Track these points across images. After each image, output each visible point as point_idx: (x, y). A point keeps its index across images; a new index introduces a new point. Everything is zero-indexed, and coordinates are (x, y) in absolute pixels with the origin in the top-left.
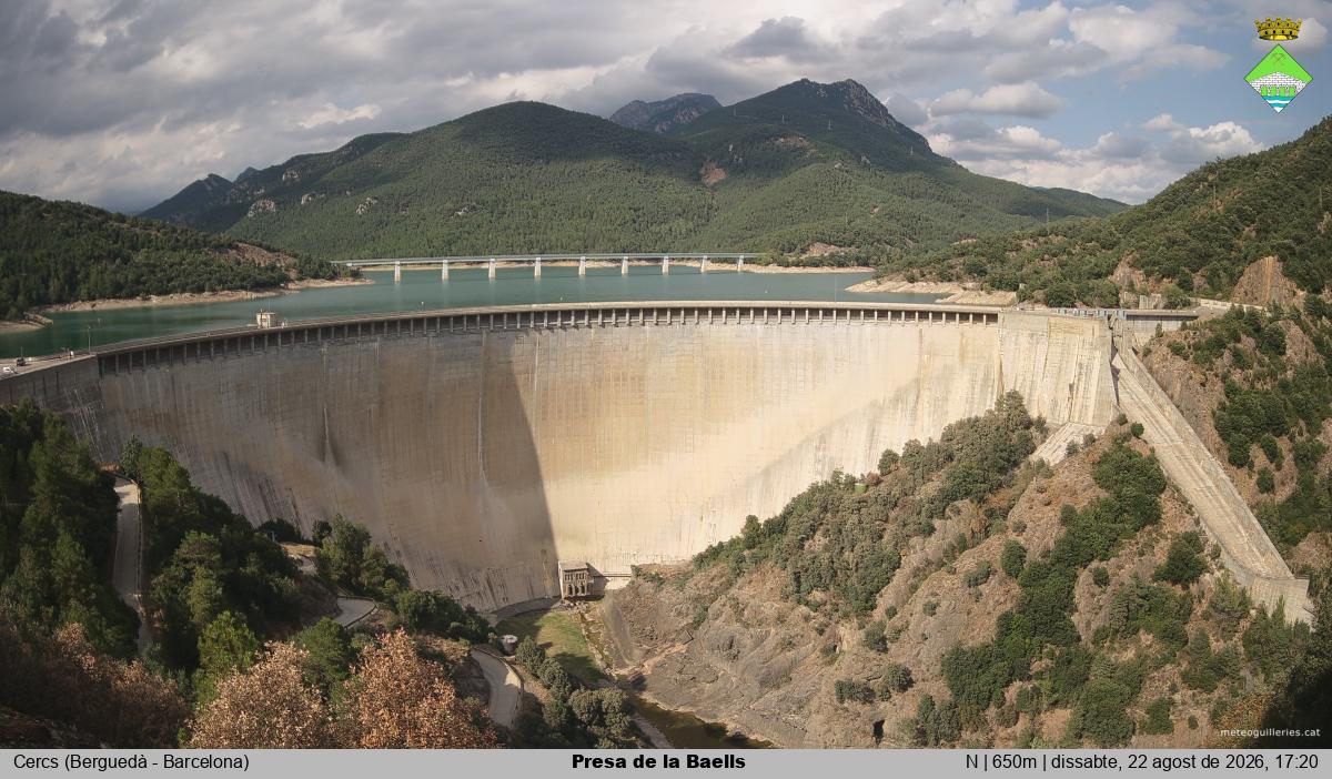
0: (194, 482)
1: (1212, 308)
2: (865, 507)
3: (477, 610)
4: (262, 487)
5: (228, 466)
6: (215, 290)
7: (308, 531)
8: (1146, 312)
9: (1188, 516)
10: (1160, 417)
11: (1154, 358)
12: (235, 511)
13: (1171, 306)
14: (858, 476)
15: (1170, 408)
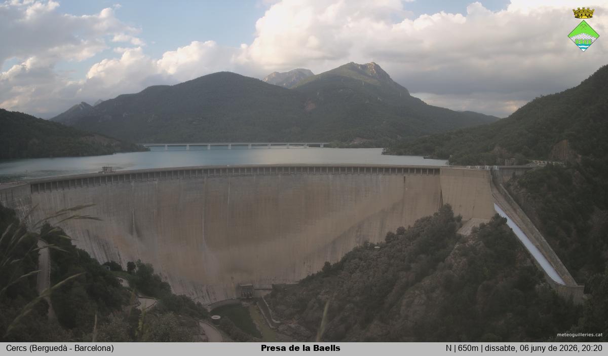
0: (73, 243)
1: (538, 164)
2: (379, 258)
3: (202, 304)
4: (104, 246)
5: (89, 236)
6: (83, 155)
7: (125, 267)
8: (509, 167)
9: (528, 259)
10: (515, 214)
11: (512, 188)
12: (92, 257)
13: (520, 164)
14: (376, 243)
15: (519, 210)
